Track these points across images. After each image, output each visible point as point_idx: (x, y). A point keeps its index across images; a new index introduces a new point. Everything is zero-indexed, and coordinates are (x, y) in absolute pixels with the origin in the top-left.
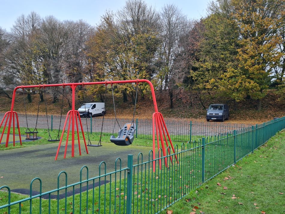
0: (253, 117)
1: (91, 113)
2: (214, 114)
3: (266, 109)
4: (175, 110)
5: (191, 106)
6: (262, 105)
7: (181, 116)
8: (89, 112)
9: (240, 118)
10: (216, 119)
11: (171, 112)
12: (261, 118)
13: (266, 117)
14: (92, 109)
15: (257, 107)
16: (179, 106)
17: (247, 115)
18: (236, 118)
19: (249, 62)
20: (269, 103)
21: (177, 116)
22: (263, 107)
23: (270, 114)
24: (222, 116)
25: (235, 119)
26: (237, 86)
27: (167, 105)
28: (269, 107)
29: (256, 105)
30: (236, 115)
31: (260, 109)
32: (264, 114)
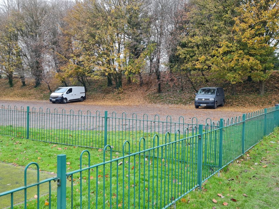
0: (254, 103)
1: (66, 99)
2: (203, 100)
3: (271, 93)
4: (164, 94)
5: (182, 90)
6: (266, 88)
7: (169, 102)
8: (62, 97)
9: (238, 104)
10: (206, 105)
11: (158, 97)
12: (263, 104)
13: (270, 103)
14: (67, 93)
15: (259, 91)
16: (168, 91)
17: (247, 100)
18: (234, 104)
19: (248, 33)
20: (275, 86)
21: (164, 102)
22: (267, 91)
23: (275, 99)
24: (214, 102)
25: (232, 105)
26: (232, 64)
27: (155, 90)
28: (274, 91)
29: (259, 89)
30: (233, 100)
31: (263, 92)
32: (268, 99)
